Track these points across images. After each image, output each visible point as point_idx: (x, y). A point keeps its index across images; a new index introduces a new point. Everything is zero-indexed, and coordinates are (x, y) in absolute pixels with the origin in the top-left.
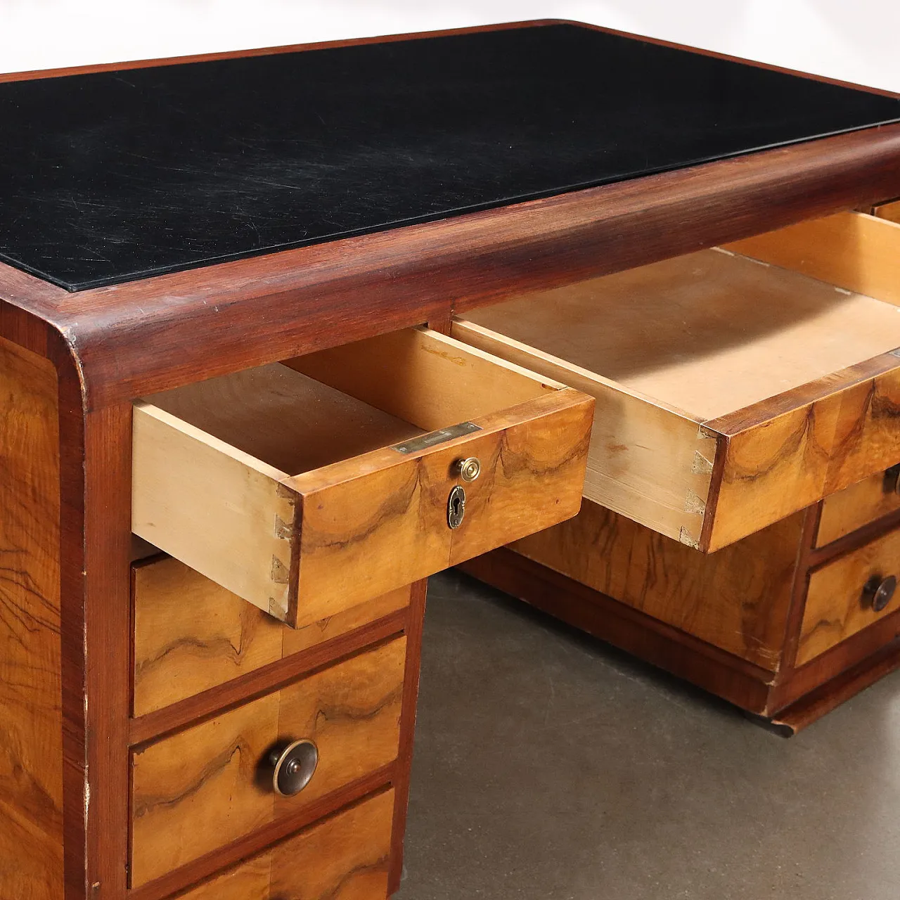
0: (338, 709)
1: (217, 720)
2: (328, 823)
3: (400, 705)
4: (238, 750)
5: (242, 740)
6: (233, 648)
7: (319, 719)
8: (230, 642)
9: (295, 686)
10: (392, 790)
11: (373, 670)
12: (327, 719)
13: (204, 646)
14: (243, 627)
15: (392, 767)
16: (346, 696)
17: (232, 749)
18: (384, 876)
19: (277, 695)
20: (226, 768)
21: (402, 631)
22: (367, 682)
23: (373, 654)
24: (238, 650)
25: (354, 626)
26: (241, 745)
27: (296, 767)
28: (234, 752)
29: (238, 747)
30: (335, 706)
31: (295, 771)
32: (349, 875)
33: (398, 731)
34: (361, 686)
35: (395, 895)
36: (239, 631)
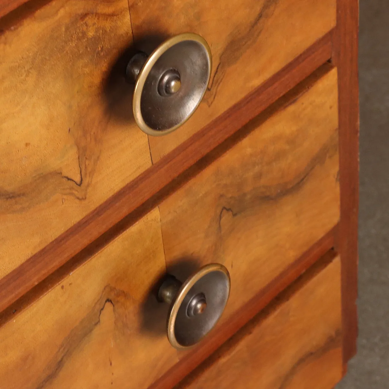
0: (249, 196)
1: (66, 281)
2: (257, 331)
3: (336, 157)
4: (108, 304)
5: (112, 289)
6: (69, 179)
7: (223, 219)
8: (61, 173)
9: (180, 192)
10: (337, 261)
11: (294, 128)
12: (235, 215)
13: (19, 196)
14: (77, 145)
15: (334, 232)
16: (259, 176)
17: (98, 307)
18: (338, 352)
19: (155, 214)
20: (97, 331)
21: (329, 61)
22: (287, 147)
23: (291, 109)
24: (77, 179)
25: (257, 82)
26: (112, 296)
27: (199, 306)
28: (102, 309)
29: (108, 300)
30: (245, 195)
31: (200, 311)
32: (293, 371)
33: (338, 190)
34: (279, 155)
35: (352, 361)
36: (73, 153)
